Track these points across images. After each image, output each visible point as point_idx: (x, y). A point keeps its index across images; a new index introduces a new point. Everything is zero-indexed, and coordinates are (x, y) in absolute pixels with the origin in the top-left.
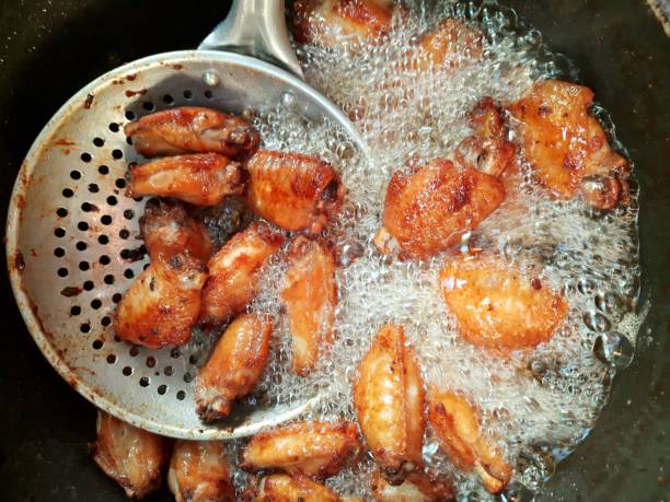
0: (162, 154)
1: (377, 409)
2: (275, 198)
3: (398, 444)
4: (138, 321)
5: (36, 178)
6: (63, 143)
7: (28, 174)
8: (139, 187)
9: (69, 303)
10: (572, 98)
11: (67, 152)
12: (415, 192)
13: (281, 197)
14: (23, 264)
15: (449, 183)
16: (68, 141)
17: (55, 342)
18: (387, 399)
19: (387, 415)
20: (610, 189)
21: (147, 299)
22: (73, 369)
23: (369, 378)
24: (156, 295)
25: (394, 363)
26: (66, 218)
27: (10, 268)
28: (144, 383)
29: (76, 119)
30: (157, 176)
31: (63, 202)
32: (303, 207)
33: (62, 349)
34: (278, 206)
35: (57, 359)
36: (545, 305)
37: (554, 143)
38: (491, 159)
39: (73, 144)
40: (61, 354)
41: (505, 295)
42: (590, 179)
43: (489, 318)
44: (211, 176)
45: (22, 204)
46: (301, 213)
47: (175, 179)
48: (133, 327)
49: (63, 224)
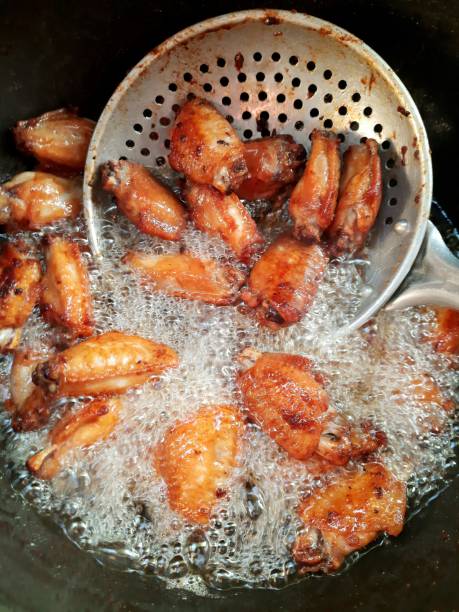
0: (343, 170)
1: (101, 353)
2: (282, 265)
3: (73, 375)
4: (194, 125)
5: (344, 49)
6: (373, 80)
7: (349, 43)
8: (320, 143)
9: (230, 57)
10: (392, 516)
11: (363, 82)
12: (297, 380)
13: (281, 271)
14: (270, 24)
15: (308, 409)
16: (373, 85)
17: (195, 41)
18: (112, 361)
19: (98, 362)
20: (311, 555)
21: (211, 137)
22: (168, 53)
23: (127, 343)
24: (213, 146)
25: (145, 363)
26: (305, 68)
27: (268, 11)
28: (147, 113)
29: (390, 96)
30: (325, 162)
31: (320, 68)
32: (268, 289)
33: (188, 46)
34: (274, 266)
35: (179, 40)
36: (203, 502)
37: (350, 502)
38: (333, 445)
39: (370, 88)
40: (184, 44)
41: (209, 465)
42: (320, 536)
43: (189, 451)
44: (313, 211)
45: (323, 32)
46: (263, 286)
47: (318, 178)
48: (191, 119)
49: (302, 64)
